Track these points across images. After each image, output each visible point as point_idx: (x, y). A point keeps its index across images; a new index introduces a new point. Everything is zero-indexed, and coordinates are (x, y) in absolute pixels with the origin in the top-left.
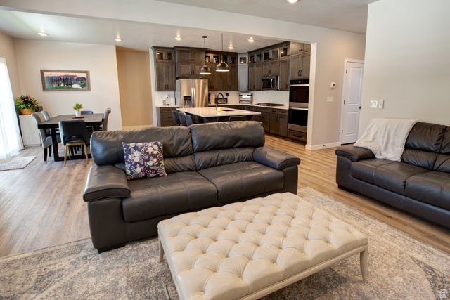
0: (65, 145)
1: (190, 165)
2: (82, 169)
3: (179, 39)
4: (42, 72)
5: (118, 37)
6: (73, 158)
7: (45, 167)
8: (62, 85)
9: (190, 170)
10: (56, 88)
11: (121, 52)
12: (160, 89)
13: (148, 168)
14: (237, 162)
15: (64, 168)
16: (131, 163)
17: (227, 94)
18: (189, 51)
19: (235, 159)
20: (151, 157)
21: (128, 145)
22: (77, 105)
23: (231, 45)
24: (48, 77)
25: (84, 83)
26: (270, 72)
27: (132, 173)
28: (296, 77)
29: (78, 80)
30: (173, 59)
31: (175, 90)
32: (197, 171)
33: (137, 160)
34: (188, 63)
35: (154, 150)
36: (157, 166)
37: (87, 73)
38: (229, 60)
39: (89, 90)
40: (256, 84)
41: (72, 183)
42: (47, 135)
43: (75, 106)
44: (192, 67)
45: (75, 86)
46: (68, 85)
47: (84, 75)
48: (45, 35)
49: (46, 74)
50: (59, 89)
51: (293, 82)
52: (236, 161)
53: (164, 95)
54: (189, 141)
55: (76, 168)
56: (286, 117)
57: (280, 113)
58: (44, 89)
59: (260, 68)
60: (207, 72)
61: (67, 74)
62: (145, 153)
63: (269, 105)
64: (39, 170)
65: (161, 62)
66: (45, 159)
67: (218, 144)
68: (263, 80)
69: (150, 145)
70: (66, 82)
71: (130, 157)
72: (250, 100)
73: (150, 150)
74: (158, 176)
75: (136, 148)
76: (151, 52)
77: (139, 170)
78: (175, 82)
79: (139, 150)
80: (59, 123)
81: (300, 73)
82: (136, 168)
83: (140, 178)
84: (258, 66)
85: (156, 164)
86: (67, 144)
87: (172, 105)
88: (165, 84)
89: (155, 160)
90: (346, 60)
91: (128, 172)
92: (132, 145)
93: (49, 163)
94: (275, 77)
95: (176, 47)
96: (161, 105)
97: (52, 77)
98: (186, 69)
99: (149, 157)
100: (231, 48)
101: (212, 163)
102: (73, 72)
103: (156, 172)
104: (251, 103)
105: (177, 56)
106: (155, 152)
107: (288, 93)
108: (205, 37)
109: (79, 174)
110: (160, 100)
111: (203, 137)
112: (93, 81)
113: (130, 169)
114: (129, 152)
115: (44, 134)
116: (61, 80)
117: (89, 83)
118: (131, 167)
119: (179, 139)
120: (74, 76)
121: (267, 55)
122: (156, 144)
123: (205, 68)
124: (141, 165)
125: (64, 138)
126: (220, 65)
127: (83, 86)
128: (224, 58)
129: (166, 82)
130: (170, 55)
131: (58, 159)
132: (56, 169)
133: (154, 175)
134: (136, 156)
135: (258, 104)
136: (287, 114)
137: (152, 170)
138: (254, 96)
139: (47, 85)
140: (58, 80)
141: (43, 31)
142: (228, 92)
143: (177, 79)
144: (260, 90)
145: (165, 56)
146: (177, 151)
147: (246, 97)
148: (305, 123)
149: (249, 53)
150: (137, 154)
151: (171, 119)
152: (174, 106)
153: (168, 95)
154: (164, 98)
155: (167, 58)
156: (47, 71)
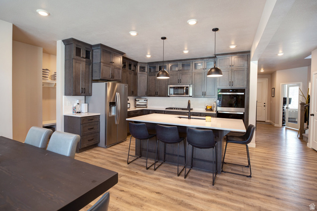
12: (75, 92)
23: (149, 54)
26: (180, 81)
30: (91, 58)
31: (90, 95)
34: (109, 64)
38: (132, 67)
40: (158, 90)
44: (112, 70)
53: (75, 100)
65: (78, 60)
72: (146, 104)
78: (91, 85)
87: (84, 111)
88: (81, 87)
94: (188, 86)
95: (101, 45)
96: (70, 113)
100: (148, 57)
104: (147, 107)
105: (99, 56)
110: (69, 106)
128: (129, 65)
129: (82, 85)
130: (88, 53)
135: (166, 109)
143: (93, 81)
144: (164, 96)
147: (142, 102)
151: (92, 131)
152: (87, 115)
153: (80, 101)
154: (75, 105)
155: (85, 56)
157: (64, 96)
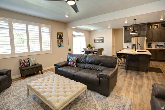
3: (126, 23)
4: (94, 38)
5: (109, 26)
17: (164, 43)
20: (72, 61)
31: (131, 42)
35: (74, 59)
36: (73, 64)
37: (104, 38)
39: (104, 42)
44: (139, 32)
45: (100, 42)
47: (102, 38)
52: (97, 70)
53: (128, 44)
58: (94, 43)
67: (93, 62)
101: (89, 68)
102: (100, 38)
112: (105, 40)
119: (82, 58)
127: (102, 42)
145: (128, 29)
146: (81, 61)
156: (95, 38)
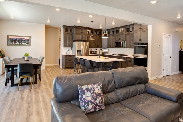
0: (19, 77)
1: (116, 99)
2: (29, 93)
3: (79, 22)
4: (8, 36)
5: (49, 20)
6: (22, 84)
7: (6, 90)
8: (17, 43)
9: (116, 102)
10: (14, 44)
11: (48, 28)
12: (65, 46)
13: (96, 105)
14: (139, 94)
15: (18, 92)
16: (85, 102)
17: (96, 49)
18: (80, 28)
19: (137, 92)
20: (98, 96)
21: (82, 87)
22: (26, 54)
23: (101, 26)
24: (10, 39)
25: (28, 42)
26: (120, 39)
27: (85, 109)
28: (138, 41)
29: (25, 41)
30: (73, 32)
31: (72, 47)
32: (119, 102)
33: (89, 99)
34: (80, 34)
35: (99, 90)
36: (101, 102)
37: (30, 37)
38: (98, 33)
39: (30, 46)
40: (111, 44)
41: (25, 105)
42: (9, 71)
43: (25, 54)
44: (81, 35)
45: (23, 43)
46: (20, 43)
47: (28, 38)
48: (13, 18)
49: (10, 37)
50: (15, 45)
51: (135, 44)
53: (67, 49)
54: (113, 82)
55: (25, 91)
56: (132, 62)
57: (128, 59)
58: (8, 45)
59: (114, 37)
60: (93, 38)
61: (20, 37)
62: (94, 93)
63: (120, 55)
64: (2, 93)
65: (66, 33)
66: (6, 85)
68: (116, 43)
69: (95, 86)
70: (19, 41)
71: (84, 97)
72: (107, 52)
73: (96, 91)
74: (101, 110)
75: (88, 89)
76: (62, 29)
77: (90, 107)
78: (73, 43)
79: (90, 91)
80: (18, 65)
81: (140, 39)
82: (89, 105)
83: (91, 113)
84: (112, 36)
85: (101, 101)
86: (21, 77)
87: (70, 54)
88: (68, 44)
89: (100, 98)
90: (163, 34)
91: (83, 108)
92: (85, 87)
93: (8, 88)
94: (123, 41)
95: (75, 26)
96: (65, 54)
97: (13, 39)
98: (79, 37)
99: (97, 96)
100: (101, 27)
101: (127, 96)
102: (23, 36)
103: (101, 107)
104: (108, 54)
105: (75, 31)
106: (100, 92)
107: (133, 49)
108: (93, 21)
109: (28, 97)
110: (65, 51)
111: (121, 79)
112: (33, 41)
113: (84, 106)
114: (83, 93)
115: (7, 70)
116: (17, 40)
117: (31, 42)
118: (85, 105)
119: (108, 81)
120: (23, 39)
121: (117, 31)
122: (99, 85)
123: (92, 36)
124: (92, 103)
125: (20, 73)
126: (104, 35)
127: (27, 44)
128: (95, 32)
129: (68, 43)
130: (71, 30)
131: (13, 85)
132: (13, 93)
133: (99, 109)
134: (88, 96)
135: (113, 54)
136: (132, 60)
137: (99, 106)
138: (109, 50)
139: (9, 43)
140: (16, 40)
141: (12, 16)
142: (96, 48)
143: (74, 41)
144: (114, 47)
145: (69, 30)
146: (107, 89)
147: (105, 51)
148: (146, 65)
149: (108, 30)
150: (89, 94)
151: (70, 61)
152: (72, 55)
153: (69, 49)
154: (67, 51)
155: (69, 31)
156: (10, 36)
157: (62, 47)
